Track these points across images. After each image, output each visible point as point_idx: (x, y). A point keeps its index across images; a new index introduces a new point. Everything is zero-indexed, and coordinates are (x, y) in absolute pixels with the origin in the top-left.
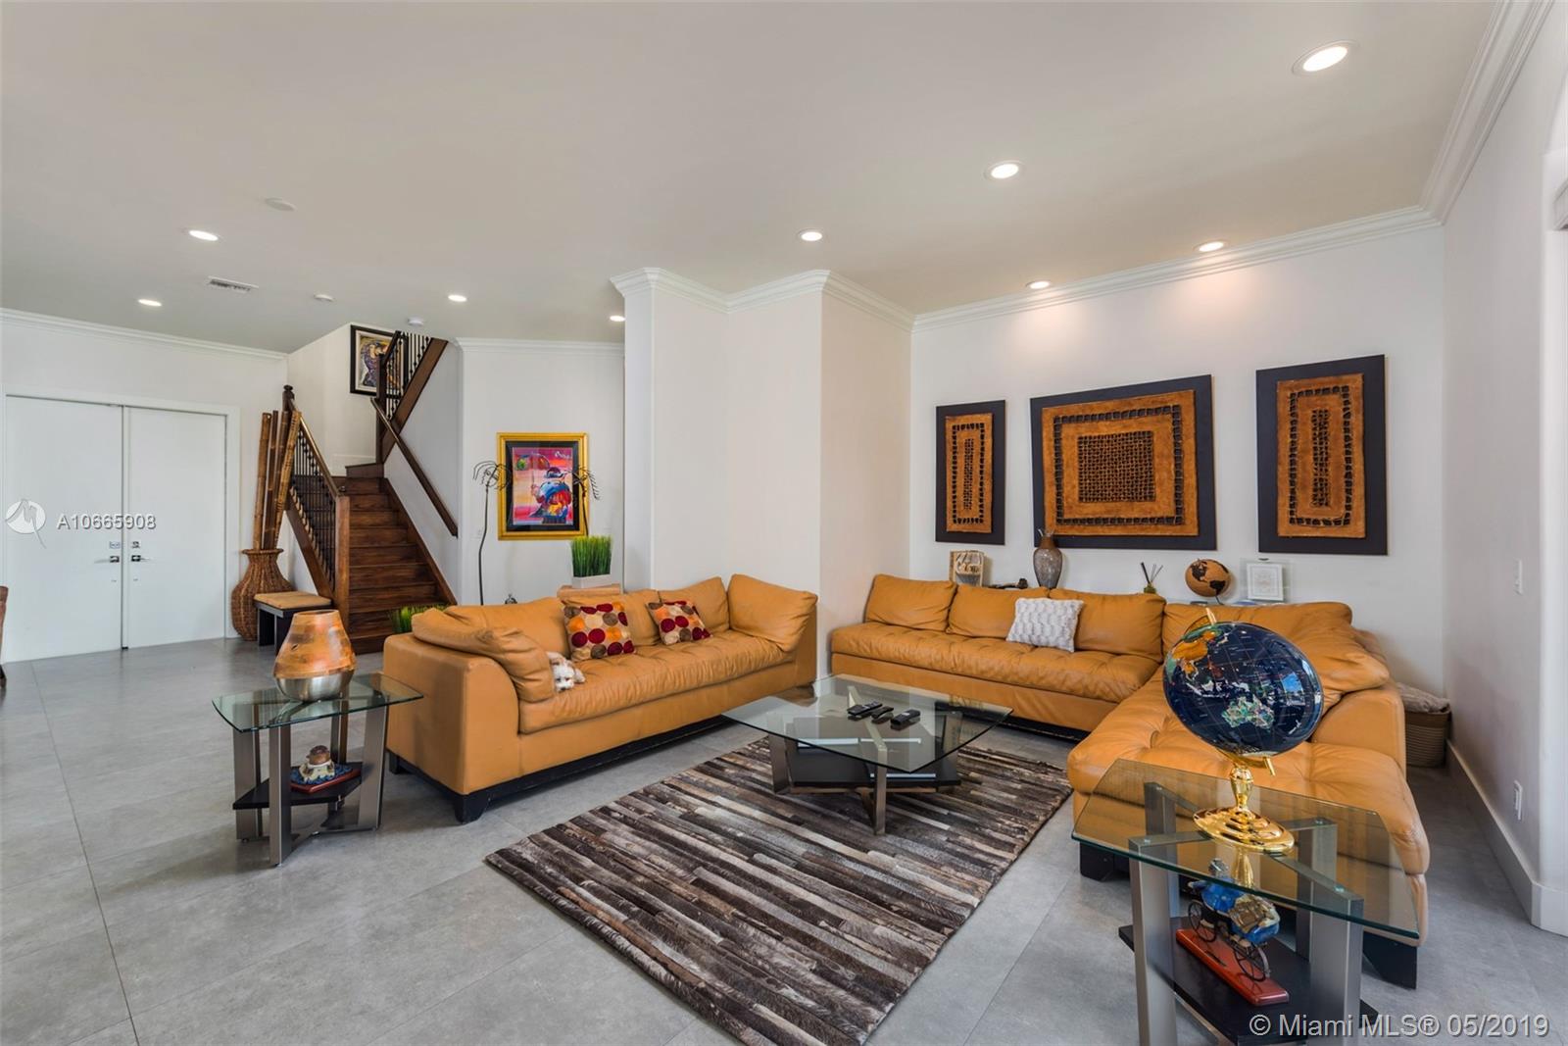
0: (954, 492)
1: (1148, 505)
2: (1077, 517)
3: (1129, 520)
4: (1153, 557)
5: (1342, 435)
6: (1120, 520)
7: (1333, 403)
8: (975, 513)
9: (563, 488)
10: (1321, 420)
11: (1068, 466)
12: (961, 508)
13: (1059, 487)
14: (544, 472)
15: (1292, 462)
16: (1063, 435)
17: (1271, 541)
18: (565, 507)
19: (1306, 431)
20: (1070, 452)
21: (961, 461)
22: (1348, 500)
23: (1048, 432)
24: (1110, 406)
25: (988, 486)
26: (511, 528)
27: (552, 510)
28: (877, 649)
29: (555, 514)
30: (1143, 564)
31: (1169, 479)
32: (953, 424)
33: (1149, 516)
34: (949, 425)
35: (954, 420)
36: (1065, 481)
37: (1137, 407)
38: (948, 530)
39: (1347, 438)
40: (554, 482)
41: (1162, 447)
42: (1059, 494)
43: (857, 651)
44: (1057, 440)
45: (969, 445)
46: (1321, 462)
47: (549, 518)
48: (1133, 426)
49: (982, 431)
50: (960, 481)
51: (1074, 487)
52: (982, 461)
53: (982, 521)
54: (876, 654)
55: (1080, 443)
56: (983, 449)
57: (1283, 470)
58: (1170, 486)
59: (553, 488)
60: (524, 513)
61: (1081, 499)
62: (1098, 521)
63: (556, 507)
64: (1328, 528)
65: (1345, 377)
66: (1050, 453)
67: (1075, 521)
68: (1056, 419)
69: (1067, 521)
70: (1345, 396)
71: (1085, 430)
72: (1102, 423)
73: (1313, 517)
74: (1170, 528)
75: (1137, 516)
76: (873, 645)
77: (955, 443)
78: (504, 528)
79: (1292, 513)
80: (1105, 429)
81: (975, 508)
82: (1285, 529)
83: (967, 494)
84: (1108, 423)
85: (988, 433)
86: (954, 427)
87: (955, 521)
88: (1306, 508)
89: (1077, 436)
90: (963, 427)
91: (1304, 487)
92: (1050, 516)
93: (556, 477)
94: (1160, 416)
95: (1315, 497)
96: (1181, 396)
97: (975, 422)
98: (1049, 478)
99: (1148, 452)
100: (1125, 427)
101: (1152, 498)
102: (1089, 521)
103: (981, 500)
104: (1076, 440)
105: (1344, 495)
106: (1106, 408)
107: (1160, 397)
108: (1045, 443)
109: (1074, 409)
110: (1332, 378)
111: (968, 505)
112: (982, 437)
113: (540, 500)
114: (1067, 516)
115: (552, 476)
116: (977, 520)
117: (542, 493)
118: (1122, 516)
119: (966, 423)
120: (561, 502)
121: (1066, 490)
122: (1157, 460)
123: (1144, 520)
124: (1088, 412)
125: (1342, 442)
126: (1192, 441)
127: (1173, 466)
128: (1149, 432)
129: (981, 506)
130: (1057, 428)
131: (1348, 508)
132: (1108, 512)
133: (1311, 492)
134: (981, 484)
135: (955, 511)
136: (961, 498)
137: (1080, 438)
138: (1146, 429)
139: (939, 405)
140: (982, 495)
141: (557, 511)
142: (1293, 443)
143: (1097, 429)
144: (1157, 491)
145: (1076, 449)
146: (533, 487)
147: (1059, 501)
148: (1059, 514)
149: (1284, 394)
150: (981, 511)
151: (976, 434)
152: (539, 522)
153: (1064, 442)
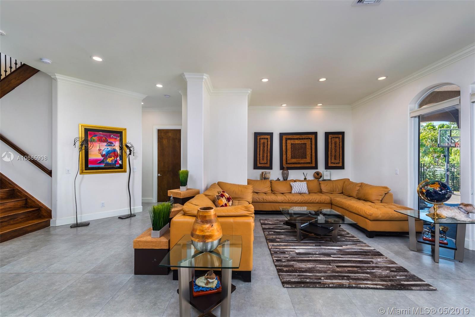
0: (260, 156)
1: (305, 160)
2: (290, 162)
3: (302, 163)
4: (305, 171)
5: (339, 146)
6: (300, 163)
7: (337, 139)
8: (265, 161)
9: (114, 151)
10: (335, 143)
11: (288, 150)
12: (261, 160)
13: (286, 155)
14: (105, 144)
15: (331, 151)
16: (287, 143)
17: (327, 167)
18: (116, 159)
19: (333, 145)
20: (289, 147)
21: (262, 148)
22: (339, 159)
23: (284, 141)
24: (298, 136)
25: (269, 154)
26: (87, 168)
27: (109, 160)
28: (266, 200)
29: (110, 162)
30: (303, 173)
31: (310, 154)
32: (260, 137)
33: (305, 162)
34: (258, 138)
35: (260, 136)
36: (288, 154)
37: (303, 137)
38: (258, 166)
39: (339, 147)
40: (110, 148)
41: (308, 146)
42: (286, 157)
43: (259, 201)
44: (286, 144)
45: (264, 143)
46: (336, 152)
47: (107, 164)
48: (303, 142)
49: (268, 140)
50: (261, 153)
51: (290, 155)
52: (267, 148)
53: (267, 163)
54: (265, 201)
55: (291, 145)
56: (268, 145)
57: (329, 153)
58: (310, 155)
59: (109, 151)
60: (95, 161)
61: (291, 158)
62: (295, 163)
63: (111, 159)
64: (336, 164)
65: (339, 135)
66: (284, 147)
67: (290, 163)
68: (286, 139)
69: (288, 163)
70: (339, 139)
71: (292, 141)
72: (296, 140)
73: (334, 162)
74: (310, 165)
75: (303, 162)
76: (264, 199)
77: (260, 143)
78: (84, 168)
79: (331, 161)
80: (297, 142)
81: (265, 160)
82: (330, 165)
83: (263, 156)
84: (297, 140)
85: (269, 140)
86: (260, 138)
87: (260, 164)
88: (333, 161)
89: (290, 143)
90: (262, 138)
91: (333, 156)
92: (284, 162)
93: (111, 146)
94: (308, 140)
95: (334, 158)
96: (312, 136)
97: (265, 137)
98: (284, 153)
99: (306, 147)
100: (301, 142)
101: (306, 158)
102: (293, 163)
103: (267, 158)
104: (290, 144)
105: (339, 158)
106: (297, 137)
107: (308, 136)
108: (283, 144)
109: (290, 137)
110: (337, 135)
111: (263, 159)
112: (268, 141)
113: (103, 156)
114: (288, 162)
115: (109, 146)
116: (266, 163)
117: (104, 153)
118: (300, 162)
119: (263, 137)
120: (114, 157)
121: (288, 156)
122: (307, 150)
123: (305, 163)
124: (293, 137)
125: (339, 148)
126: (314, 146)
127: (310, 151)
128: (306, 143)
129: (267, 160)
130: (286, 141)
131: (339, 160)
132: (297, 161)
133: (334, 157)
134: (267, 154)
135: (260, 161)
136: (261, 158)
137: (291, 144)
138: (305, 142)
139: (255, 132)
140: (267, 157)
141: (112, 161)
142: (331, 147)
143: (295, 142)
144: (307, 157)
145: (290, 146)
146: (100, 150)
147: (286, 159)
148: (287, 162)
149: (330, 137)
150: (267, 161)
151: (266, 141)
152: (103, 166)
153: (287, 144)
